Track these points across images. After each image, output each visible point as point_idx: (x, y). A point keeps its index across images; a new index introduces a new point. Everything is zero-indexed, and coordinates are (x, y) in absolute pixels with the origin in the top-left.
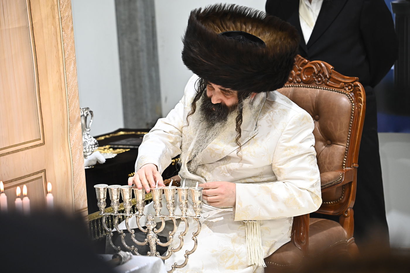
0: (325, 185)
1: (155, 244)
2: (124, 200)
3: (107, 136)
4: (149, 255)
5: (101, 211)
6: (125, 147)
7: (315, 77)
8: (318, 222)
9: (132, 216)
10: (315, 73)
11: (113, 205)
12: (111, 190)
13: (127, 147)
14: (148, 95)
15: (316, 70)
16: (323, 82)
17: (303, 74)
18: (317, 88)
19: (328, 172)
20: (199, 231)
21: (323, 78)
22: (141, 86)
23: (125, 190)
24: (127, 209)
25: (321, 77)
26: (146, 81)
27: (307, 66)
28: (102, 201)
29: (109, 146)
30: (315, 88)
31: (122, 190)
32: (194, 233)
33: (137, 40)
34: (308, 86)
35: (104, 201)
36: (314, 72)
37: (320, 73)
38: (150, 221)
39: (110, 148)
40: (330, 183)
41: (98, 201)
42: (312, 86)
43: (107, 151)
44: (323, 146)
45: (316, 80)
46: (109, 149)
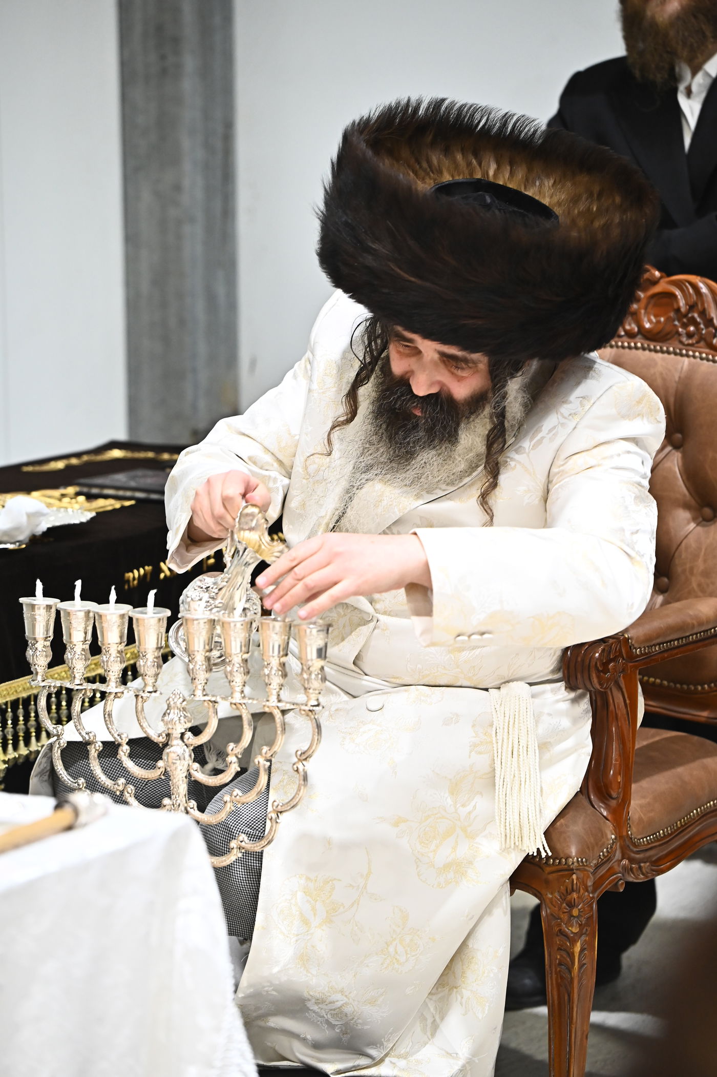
0: (688, 634)
1: (186, 777)
2: (103, 644)
3: (74, 461)
4: (167, 807)
5: (37, 673)
6: (121, 493)
7: (679, 321)
8: (662, 740)
9: (123, 693)
10: (678, 310)
11: (72, 659)
12: (68, 614)
13: (129, 494)
14: (202, 348)
15: (682, 303)
16: (701, 338)
17: (645, 313)
18: (682, 355)
19: (700, 597)
20: (314, 748)
21: (702, 326)
22: (182, 322)
23: (108, 617)
24: (111, 673)
25: (696, 324)
26: (199, 308)
27: (657, 289)
28: (40, 645)
29: (77, 489)
30: (676, 354)
31: (100, 616)
32: (299, 753)
33: (177, 188)
34: (658, 348)
35: (44, 646)
36: (675, 306)
37: (693, 312)
38: (176, 711)
39: (78, 494)
40: (704, 631)
41: (27, 645)
42: (667, 348)
43: (70, 503)
44: (688, 523)
45: (680, 330)
46: (75, 498)
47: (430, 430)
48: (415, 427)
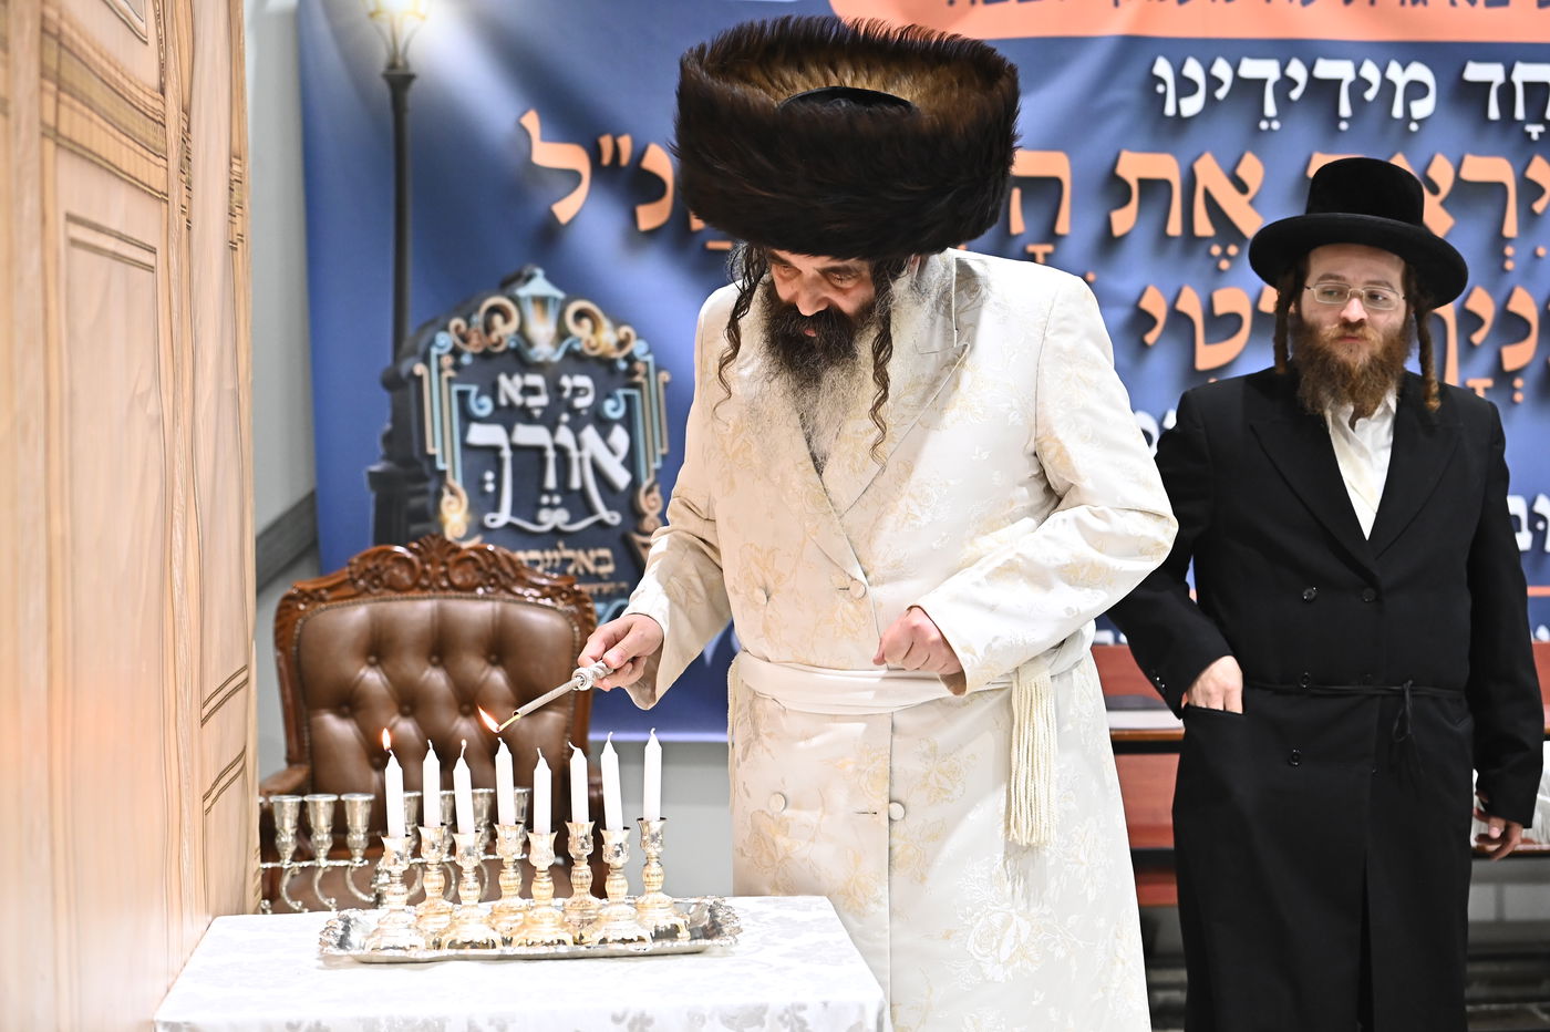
7: (482, 577)
10: (480, 569)
15: (483, 563)
16: (502, 587)
17: (453, 574)
18: (489, 600)
21: (501, 578)
25: (496, 578)
27: (460, 556)
34: (469, 596)
36: (478, 567)
37: (493, 569)
45: (484, 583)
47: (826, 349)
48: (811, 349)
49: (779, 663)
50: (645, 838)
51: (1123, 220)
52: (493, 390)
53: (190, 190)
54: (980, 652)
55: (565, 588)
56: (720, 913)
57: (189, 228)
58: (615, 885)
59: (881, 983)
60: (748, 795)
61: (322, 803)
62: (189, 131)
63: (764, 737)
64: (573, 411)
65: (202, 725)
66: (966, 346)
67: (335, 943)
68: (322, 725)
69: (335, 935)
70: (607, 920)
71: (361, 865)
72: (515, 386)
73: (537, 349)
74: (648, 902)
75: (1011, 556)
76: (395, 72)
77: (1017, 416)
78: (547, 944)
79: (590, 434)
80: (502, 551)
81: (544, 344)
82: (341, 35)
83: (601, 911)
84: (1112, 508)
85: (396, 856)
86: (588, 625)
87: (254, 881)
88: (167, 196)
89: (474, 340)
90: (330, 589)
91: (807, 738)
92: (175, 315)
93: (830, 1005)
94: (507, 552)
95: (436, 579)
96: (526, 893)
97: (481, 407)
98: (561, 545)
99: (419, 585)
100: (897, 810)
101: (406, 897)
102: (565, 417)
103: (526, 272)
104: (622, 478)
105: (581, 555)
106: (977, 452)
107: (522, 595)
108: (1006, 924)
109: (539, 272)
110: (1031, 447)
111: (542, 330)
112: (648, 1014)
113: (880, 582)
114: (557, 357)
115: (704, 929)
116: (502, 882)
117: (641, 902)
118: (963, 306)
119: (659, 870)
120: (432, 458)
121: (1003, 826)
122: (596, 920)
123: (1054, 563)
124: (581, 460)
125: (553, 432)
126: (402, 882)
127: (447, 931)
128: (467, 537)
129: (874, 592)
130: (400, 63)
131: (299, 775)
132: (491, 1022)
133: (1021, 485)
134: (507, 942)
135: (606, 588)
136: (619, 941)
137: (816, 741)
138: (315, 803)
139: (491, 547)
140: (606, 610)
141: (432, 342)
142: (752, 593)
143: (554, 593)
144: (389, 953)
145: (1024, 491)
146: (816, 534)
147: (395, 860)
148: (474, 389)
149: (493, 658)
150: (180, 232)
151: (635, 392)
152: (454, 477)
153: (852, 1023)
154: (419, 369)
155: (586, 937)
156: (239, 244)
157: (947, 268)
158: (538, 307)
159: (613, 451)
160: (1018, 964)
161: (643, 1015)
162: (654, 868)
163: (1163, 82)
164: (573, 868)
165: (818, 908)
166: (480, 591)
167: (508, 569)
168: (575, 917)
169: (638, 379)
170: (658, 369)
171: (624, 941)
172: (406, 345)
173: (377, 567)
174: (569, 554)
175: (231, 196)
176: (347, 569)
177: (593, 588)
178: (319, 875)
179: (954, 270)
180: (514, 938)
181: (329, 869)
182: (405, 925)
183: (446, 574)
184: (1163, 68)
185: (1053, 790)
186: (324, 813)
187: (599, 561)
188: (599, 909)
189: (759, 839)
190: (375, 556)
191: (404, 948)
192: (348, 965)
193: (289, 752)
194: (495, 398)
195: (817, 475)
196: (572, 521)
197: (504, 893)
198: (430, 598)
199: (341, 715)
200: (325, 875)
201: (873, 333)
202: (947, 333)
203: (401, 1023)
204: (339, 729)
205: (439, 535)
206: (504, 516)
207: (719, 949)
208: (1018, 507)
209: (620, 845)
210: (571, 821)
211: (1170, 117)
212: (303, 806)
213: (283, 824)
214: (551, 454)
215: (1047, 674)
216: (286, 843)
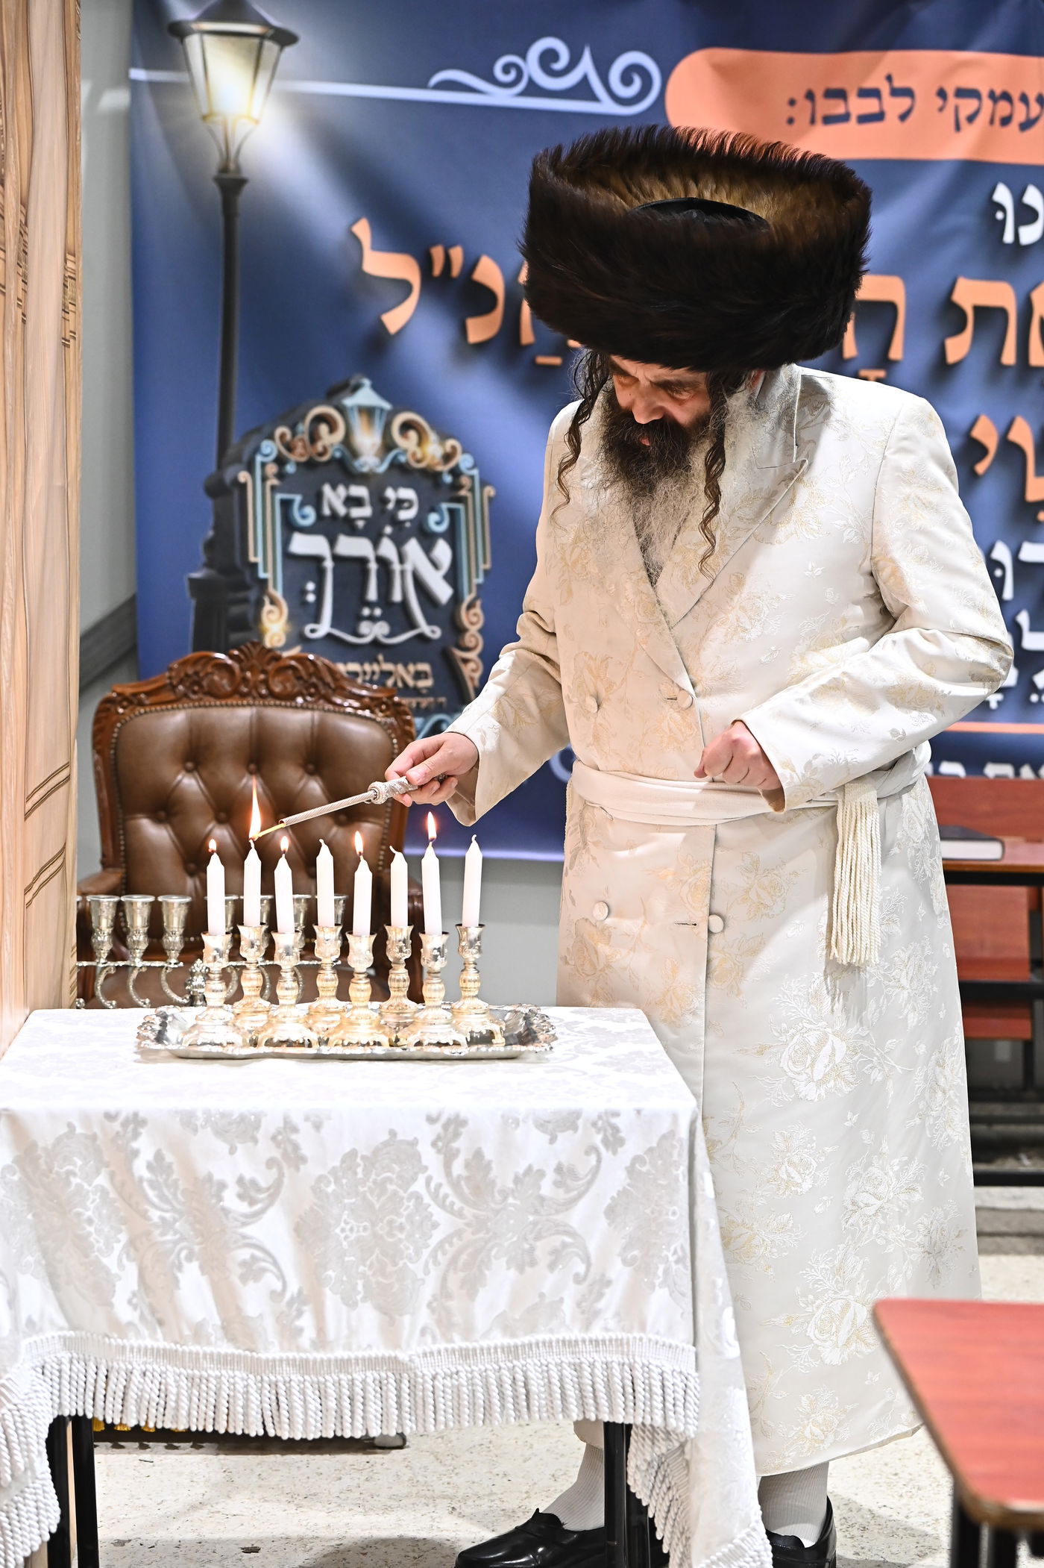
10: (301, 678)
16: (322, 697)
47: (660, 459)
48: (646, 457)
49: (608, 772)
50: (463, 944)
51: (958, 348)
52: (317, 500)
53: (26, 283)
54: (800, 769)
55: (385, 700)
56: (536, 1021)
57: (24, 321)
58: (432, 990)
59: (696, 1095)
60: (573, 902)
61: (139, 905)
62: (26, 224)
63: (590, 846)
64: (397, 524)
65: (25, 819)
66: (804, 461)
67: (153, 1037)
68: (138, 830)
69: (153, 1030)
70: (423, 1023)
71: (176, 966)
72: (338, 496)
73: (362, 460)
74: (464, 1008)
75: (836, 674)
76: (225, 176)
77: (853, 533)
78: (363, 1045)
79: (413, 547)
80: (323, 661)
81: (369, 455)
82: (173, 138)
83: (417, 1015)
84: (942, 632)
85: (215, 953)
86: (406, 737)
87: (71, 978)
88: (4, 287)
89: (299, 449)
90: (148, 694)
91: (631, 846)
92: (9, 408)
93: (643, 1113)
94: (327, 661)
95: (256, 687)
96: (343, 994)
97: (304, 517)
98: (381, 657)
99: (238, 693)
100: (716, 923)
101: (224, 995)
102: (388, 530)
103: (353, 382)
104: (443, 592)
105: (400, 668)
106: (810, 568)
107: (341, 706)
108: (822, 1042)
109: (367, 382)
110: (867, 566)
111: (367, 440)
112: (462, 1115)
113: (707, 693)
114: (382, 469)
115: (520, 1035)
116: (319, 983)
117: (457, 1007)
118: (804, 423)
119: (476, 977)
120: (254, 566)
121: (824, 944)
122: (412, 1023)
123: (880, 684)
124: (403, 573)
125: (376, 544)
126: (221, 979)
127: (264, 1029)
128: (287, 646)
129: (701, 703)
130: (232, 166)
131: (113, 878)
132: (307, 1119)
133: (856, 603)
134: (321, 1042)
135: (425, 702)
136: (434, 1044)
137: (640, 851)
138: (131, 903)
139: (311, 657)
140: (424, 724)
141: (257, 450)
142: (584, 701)
143: (373, 704)
144: (206, 1049)
145: (859, 610)
146: (646, 643)
147: (215, 957)
148: (298, 498)
149: (311, 767)
150: (16, 325)
151: (460, 506)
152: (275, 587)
153: (664, 1131)
154: (243, 476)
155: (401, 1040)
156: (72, 340)
157: (791, 382)
158: (365, 418)
159: (436, 565)
160: (832, 1083)
161: (457, 1116)
162: (471, 974)
163: (1003, 209)
164: (391, 971)
165: (631, 1020)
166: (300, 700)
167: (329, 679)
168: (391, 1019)
169: (463, 493)
170: (484, 484)
171: (439, 1044)
172: (231, 452)
173: (197, 673)
174: (388, 667)
175: (65, 293)
176: (167, 674)
177: (413, 702)
178: (135, 974)
179: (799, 386)
180: (330, 1038)
181: (144, 970)
182: (222, 1022)
183: (265, 682)
184: (1003, 195)
185: (876, 911)
186: (141, 913)
187: (418, 675)
188: (415, 1013)
189: (583, 946)
190: (195, 662)
191: (221, 1045)
192: (165, 1060)
193: (104, 855)
194: (318, 508)
195: (649, 585)
196: (391, 635)
197: (321, 993)
198: (249, 705)
199: (158, 820)
200: (140, 974)
201: (707, 446)
202: (787, 448)
203: (218, 1116)
204: (155, 833)
205: (259, 643)
206: (324, 628)
207: (533, 1057)
208: (852, 626)
209: (439, 949)
210: (390, 925)
211: (1008, 245)
212: (120, 906)
213: (99, 924)
214: (373, 566)
215: (873, 795)
216: (103, 942)
